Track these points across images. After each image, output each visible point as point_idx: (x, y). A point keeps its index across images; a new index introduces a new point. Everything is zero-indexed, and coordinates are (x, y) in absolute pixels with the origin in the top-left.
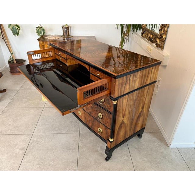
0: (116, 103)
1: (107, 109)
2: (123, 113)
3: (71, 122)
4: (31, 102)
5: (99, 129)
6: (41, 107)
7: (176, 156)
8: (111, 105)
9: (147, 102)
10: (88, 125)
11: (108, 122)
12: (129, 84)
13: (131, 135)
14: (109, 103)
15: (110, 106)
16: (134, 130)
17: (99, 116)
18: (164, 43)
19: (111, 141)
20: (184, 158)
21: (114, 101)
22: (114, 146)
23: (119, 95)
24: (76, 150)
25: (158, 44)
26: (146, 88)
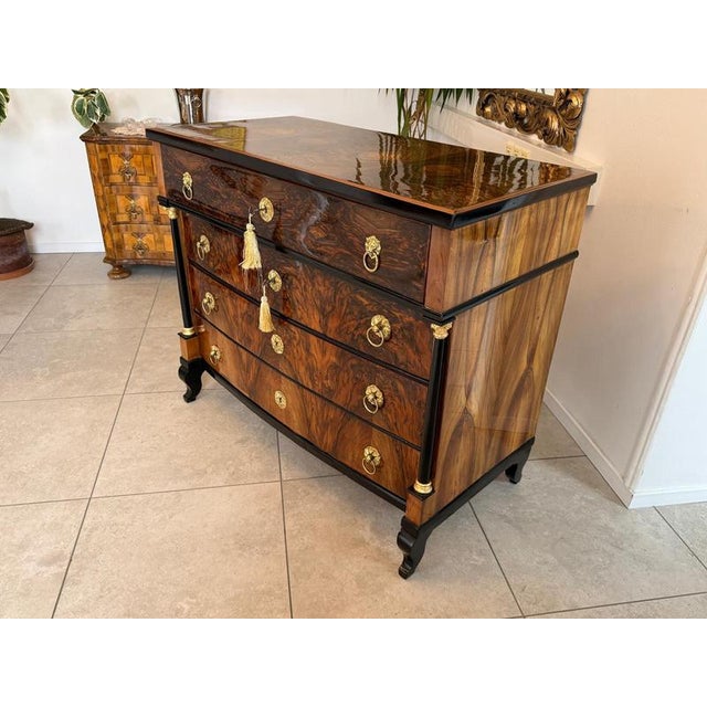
0: (446, 335)
1: (402, 367)
3: (242, 441)
4: (68, 376)
5: (367, 452)
6: (111, 392)
7: (658, 536)
8: (420, 347)
9: (543, 337)
10: (318, 444)
11: (406, 421)
12: (494, 255)
13: (489, 467)
14: (412, 341)
15: (418, 352)
17: (371, 397)
18: (579, 126)
19: (422, 492)
20: (688, 542)
21: (442, 323)
22: (433, 513)
23: (459, 302)
24: (275, 546)
25: (553, 132)
26: (547, 277)
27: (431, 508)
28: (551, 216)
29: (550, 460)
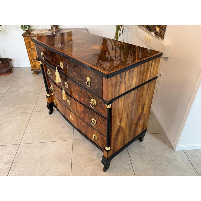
0: (110, 107)
1: (100, 114)
2: (120, 117)
3: (63, 127)
5: (94, 136)
8: (104, 109)
9: (147, 102)
10: (81, 131)
11: (102, 129)
12: (125, 83)
13: (130, 140)
14: (102, 107)
16: (134, 134)
17: (93, 121)
18: (165, 31)
19: (108, 150)
21: (108, 104)
22: (112, 155)
23: (114, 98)
24: (69, 161)
26: (146, 85)
27: (111, 154)
28: (146, 68)
29: (153, 134)
